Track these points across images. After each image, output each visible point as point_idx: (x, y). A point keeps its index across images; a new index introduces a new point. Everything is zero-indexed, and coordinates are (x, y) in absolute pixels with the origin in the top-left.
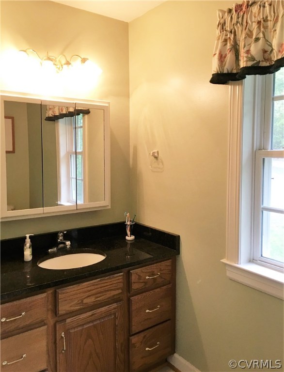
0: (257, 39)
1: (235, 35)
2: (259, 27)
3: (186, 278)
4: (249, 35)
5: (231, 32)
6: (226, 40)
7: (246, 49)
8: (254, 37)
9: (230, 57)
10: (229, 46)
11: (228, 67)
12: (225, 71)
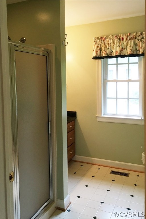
0: (108, 49)
1: (100, 46)
2: (109, 45)
3: (79, 124)
4: (106, 47)
5: (99, 45)
6: (97, 47)
7: (105, 51)
8: (107, 48)
9: (99, 52)
10: (98, 49)
11: (98, 55)
12: (98, 56)
